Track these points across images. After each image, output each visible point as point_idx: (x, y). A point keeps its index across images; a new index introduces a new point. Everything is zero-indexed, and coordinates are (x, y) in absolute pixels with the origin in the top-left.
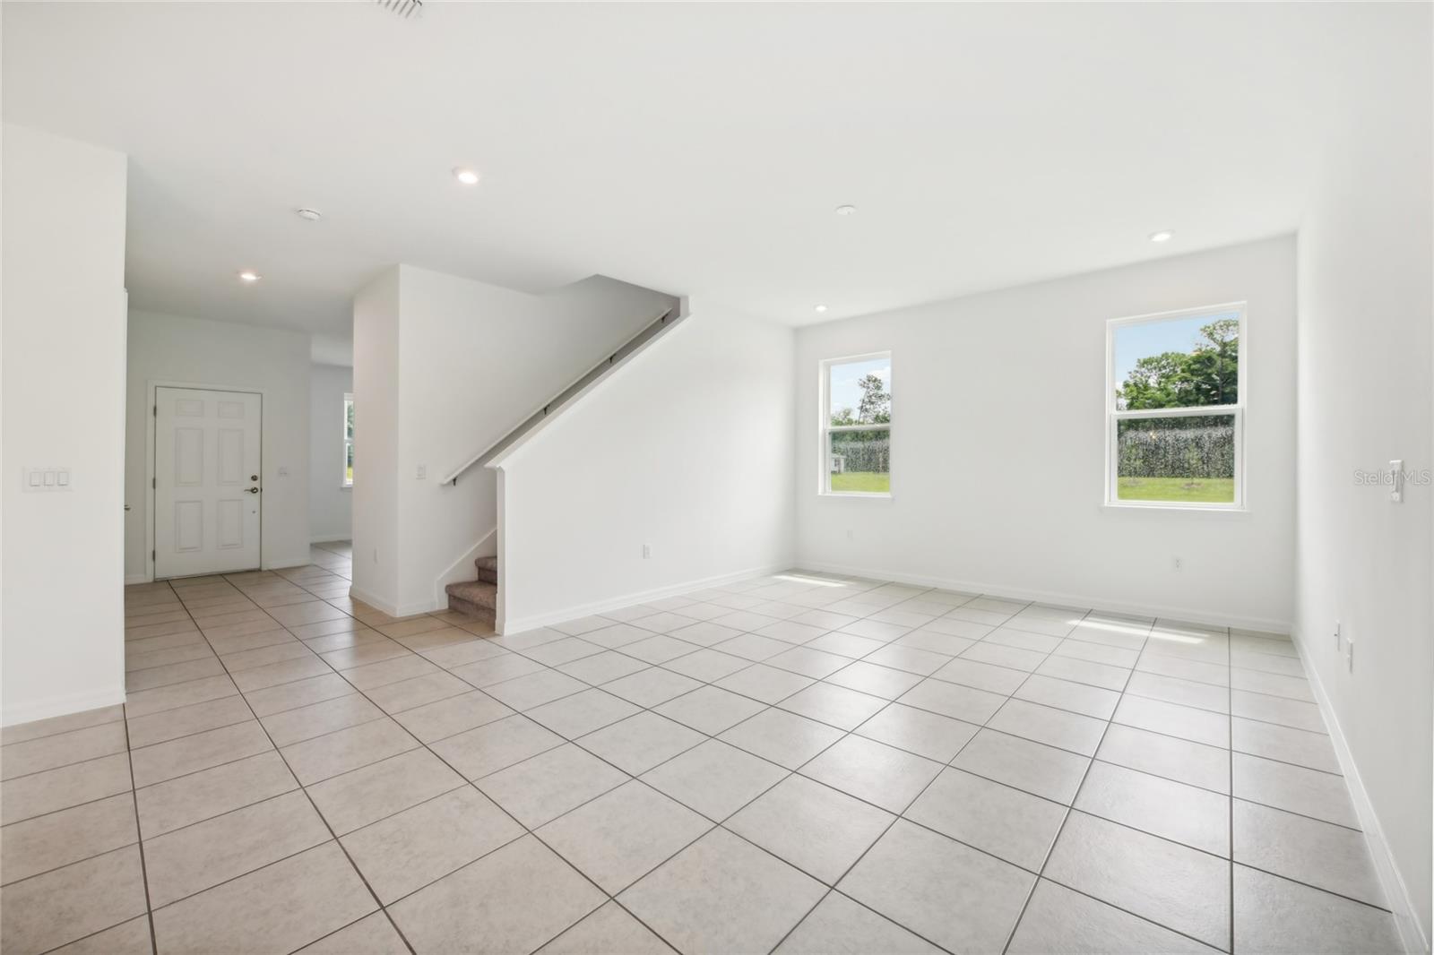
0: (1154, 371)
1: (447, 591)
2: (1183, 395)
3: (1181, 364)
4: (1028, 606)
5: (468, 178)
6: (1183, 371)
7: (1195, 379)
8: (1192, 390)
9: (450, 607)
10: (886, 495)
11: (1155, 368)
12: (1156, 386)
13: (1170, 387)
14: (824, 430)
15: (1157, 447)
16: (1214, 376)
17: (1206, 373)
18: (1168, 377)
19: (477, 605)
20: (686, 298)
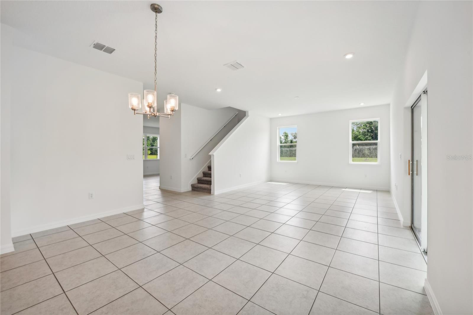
0: (355, 126)
1: (191, 186)
2: (364, 133)
3: (363, 124)
4: (332, 187)
5: (219, 90)
6: (364, 126)
7: (367, 128)
8: (366, 132)
9: (192, 190)
10: (296, 161)
11: (356, 125)
12: (356, 130)
13: (360, 130)
14: (278, 145)
15: (361, 150)
16: (372, 127)
17: (370, 127)
18: (359, 128)
19: (203, 188)
20: (248, 112)
